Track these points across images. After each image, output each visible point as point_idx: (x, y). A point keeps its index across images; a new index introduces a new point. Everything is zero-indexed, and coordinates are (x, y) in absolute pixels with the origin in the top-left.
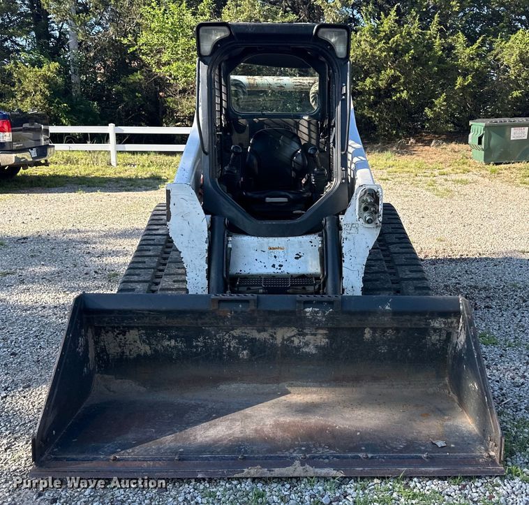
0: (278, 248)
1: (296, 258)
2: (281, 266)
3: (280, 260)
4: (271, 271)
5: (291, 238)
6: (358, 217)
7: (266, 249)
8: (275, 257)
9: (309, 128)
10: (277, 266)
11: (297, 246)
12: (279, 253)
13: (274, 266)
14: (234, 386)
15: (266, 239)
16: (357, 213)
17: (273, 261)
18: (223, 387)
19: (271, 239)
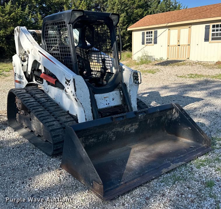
0: (107, 97)
1: (113, 100)
2: (109, 104)
3: (108, 101)
4: (106, 106)
5: (110, 93)
6: (133, 82)
7: (103, 98)
8: (106, 101)
9: (80, 52)
10: (108, 104)
11: (112, 95)
12: (107, 99)
13: (107, 104)
14: (113, 151)
15: (102, 95)
16: (133, 80)
17: (106, 102)
18: (110, 153)
19: (104, 94)
